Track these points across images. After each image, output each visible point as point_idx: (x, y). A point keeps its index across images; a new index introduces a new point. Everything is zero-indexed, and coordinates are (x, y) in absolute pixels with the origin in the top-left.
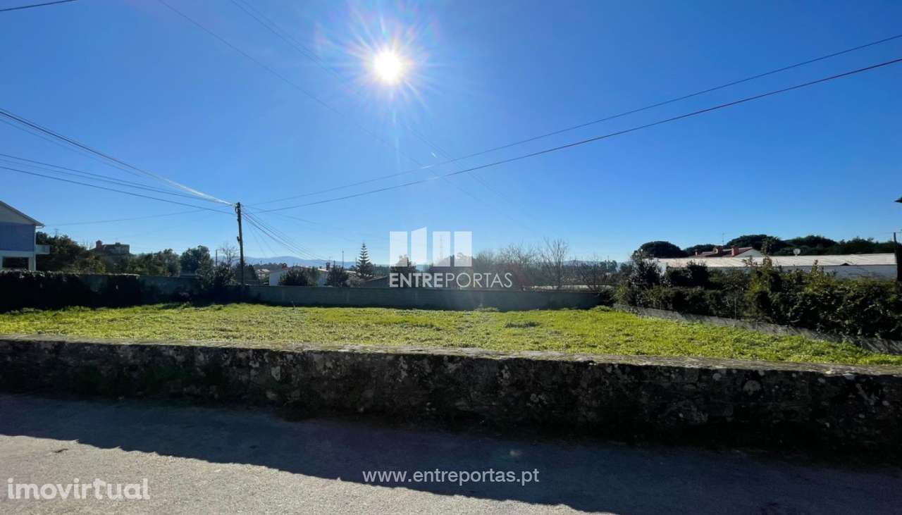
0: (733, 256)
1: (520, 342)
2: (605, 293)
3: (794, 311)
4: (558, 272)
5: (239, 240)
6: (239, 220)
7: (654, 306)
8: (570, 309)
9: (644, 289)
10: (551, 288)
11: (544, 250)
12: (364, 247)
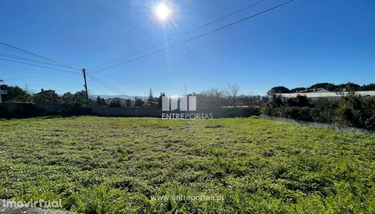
0: (315, 92)
1: (210, 138)
2: (256, 109)
3: (370, 120)
4: (234, 100)
5: (85, 86)
6: (85, 77)
7: (281, 116)
8: (239, 117)
9: (275, 108)
10: (231, 107)
11: (228, 90)
12: (151, 90)
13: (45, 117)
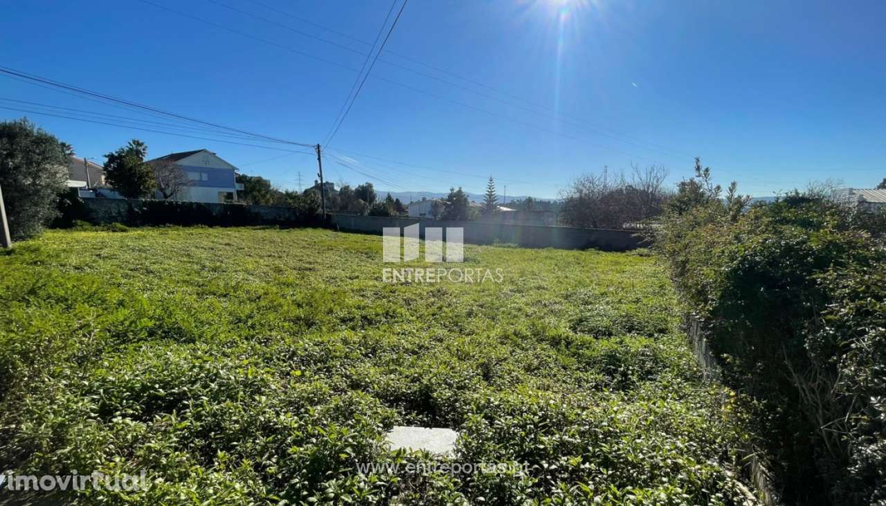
6: (319, 159)
13: (258, 227)
